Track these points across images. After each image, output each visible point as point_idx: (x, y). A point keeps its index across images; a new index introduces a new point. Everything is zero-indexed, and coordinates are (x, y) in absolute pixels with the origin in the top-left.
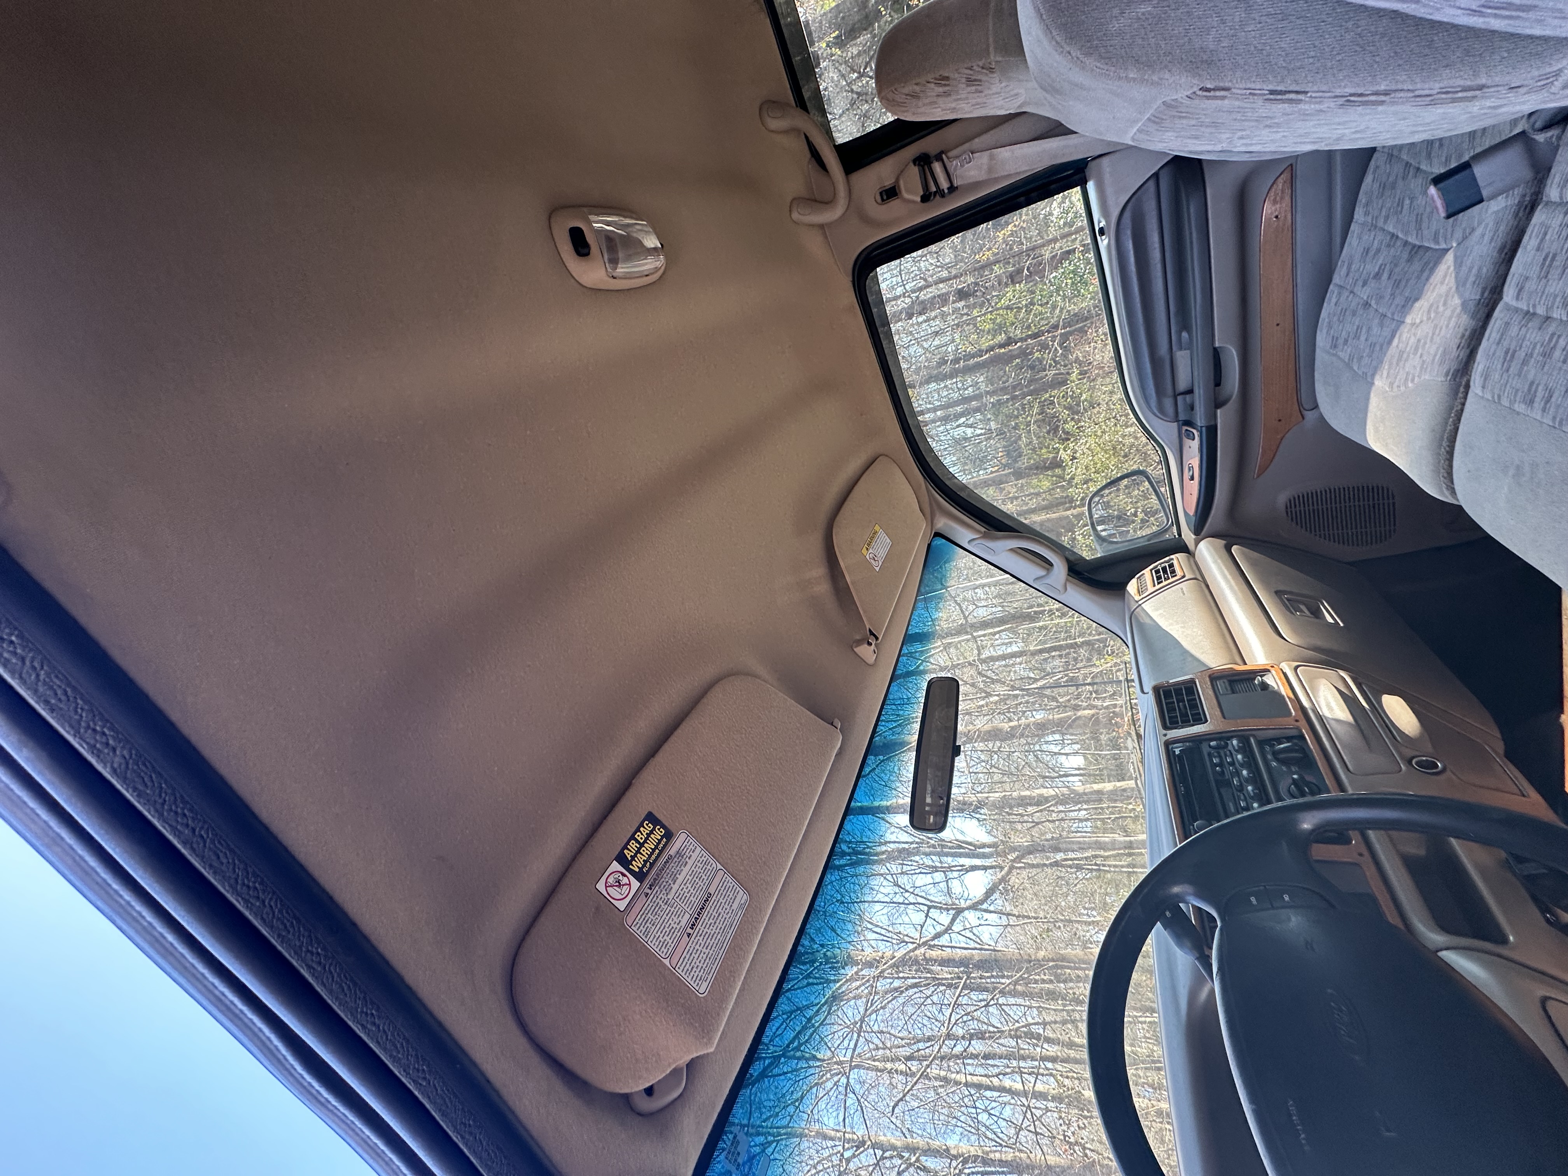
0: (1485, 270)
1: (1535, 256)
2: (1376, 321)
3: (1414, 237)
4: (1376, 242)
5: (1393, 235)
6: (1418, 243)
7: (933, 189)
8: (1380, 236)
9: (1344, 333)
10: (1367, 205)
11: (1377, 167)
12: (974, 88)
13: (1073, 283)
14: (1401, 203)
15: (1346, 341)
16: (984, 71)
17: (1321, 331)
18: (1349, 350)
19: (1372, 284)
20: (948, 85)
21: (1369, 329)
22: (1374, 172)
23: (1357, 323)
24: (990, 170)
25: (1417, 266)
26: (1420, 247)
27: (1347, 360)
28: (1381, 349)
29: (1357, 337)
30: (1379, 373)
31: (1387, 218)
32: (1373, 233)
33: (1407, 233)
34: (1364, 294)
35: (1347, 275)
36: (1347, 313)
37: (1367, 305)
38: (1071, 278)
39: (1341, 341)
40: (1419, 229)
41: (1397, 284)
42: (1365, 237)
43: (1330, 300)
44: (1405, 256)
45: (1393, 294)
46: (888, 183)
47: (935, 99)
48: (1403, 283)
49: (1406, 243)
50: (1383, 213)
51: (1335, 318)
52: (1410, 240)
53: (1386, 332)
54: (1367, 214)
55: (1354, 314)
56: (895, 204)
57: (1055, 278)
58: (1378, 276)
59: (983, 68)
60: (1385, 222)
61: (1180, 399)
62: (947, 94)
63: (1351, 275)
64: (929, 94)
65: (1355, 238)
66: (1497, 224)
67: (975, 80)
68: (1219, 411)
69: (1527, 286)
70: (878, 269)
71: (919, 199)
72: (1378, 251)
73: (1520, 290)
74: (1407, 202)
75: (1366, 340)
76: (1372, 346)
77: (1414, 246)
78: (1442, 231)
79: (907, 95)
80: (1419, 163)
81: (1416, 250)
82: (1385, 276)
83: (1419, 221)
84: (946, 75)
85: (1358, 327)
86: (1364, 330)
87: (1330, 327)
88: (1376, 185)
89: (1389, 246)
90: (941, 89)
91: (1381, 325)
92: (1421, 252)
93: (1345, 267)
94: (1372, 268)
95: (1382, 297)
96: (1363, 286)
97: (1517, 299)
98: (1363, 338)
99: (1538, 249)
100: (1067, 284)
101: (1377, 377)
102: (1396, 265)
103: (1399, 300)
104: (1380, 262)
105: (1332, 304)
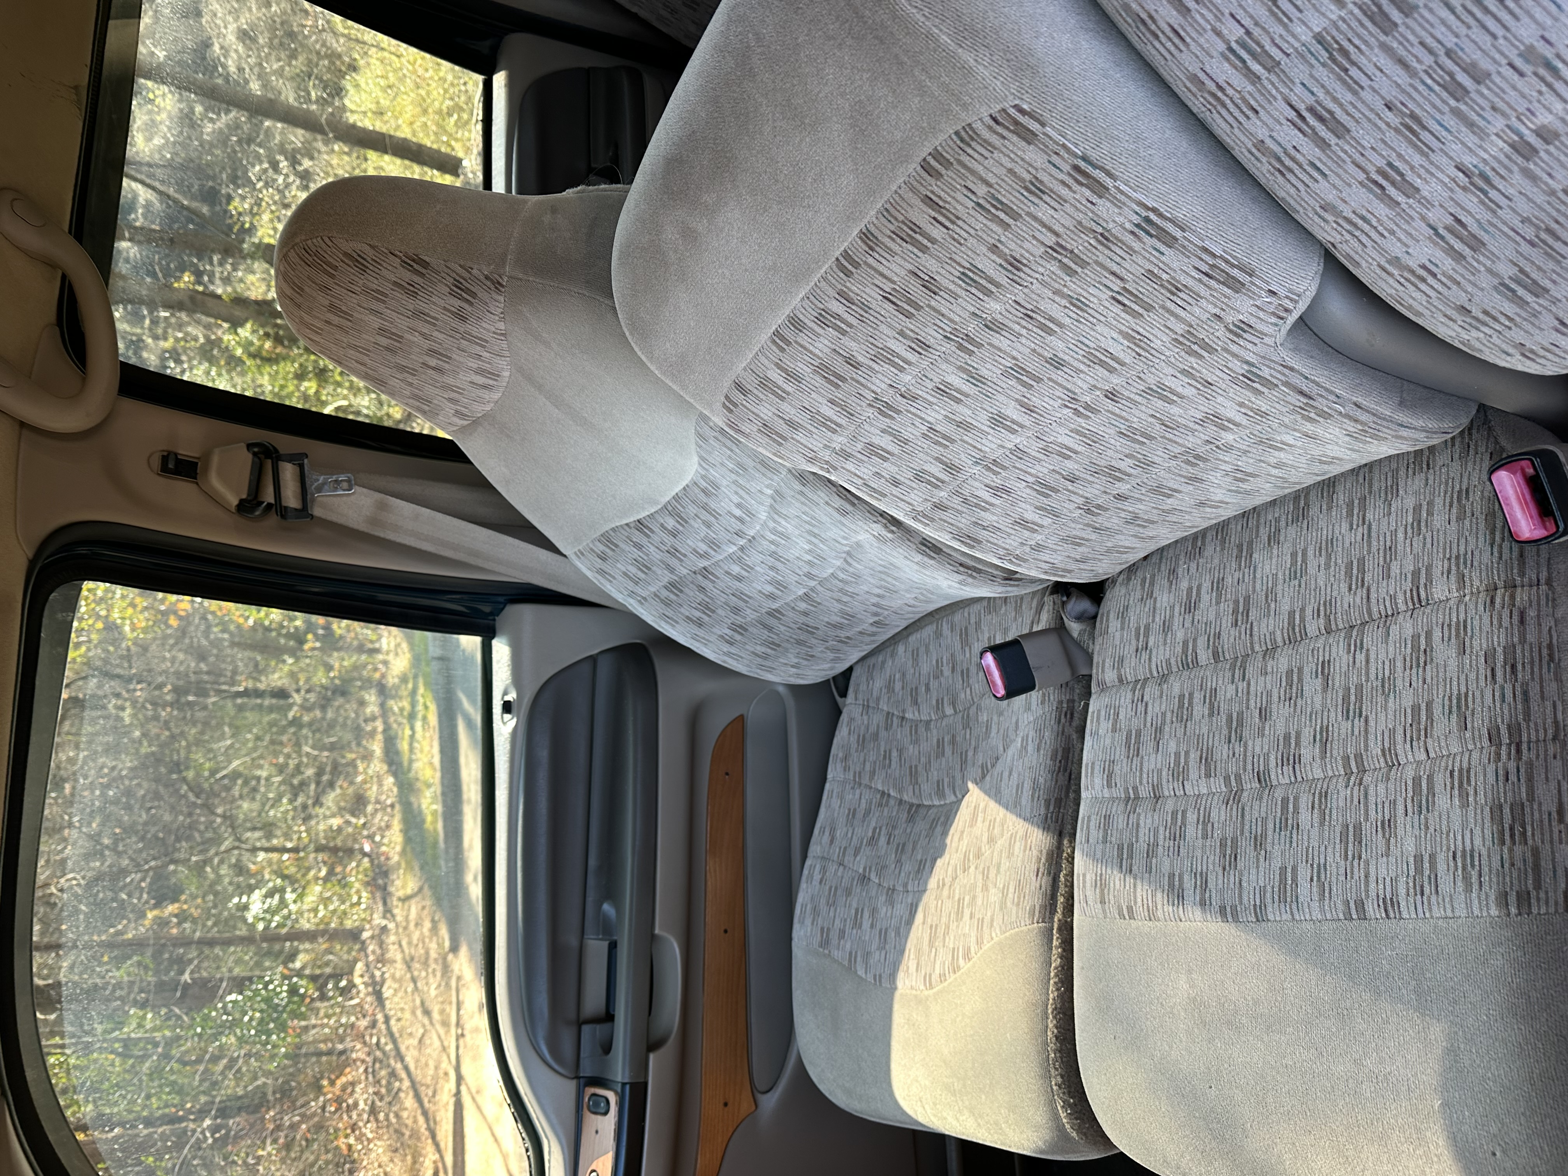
0: (1041, 780)
1: (1113, 738)
2: (883, 898)
3: (911, 793)
4: (863, 801)
5: (883, 793)
6: (915, 801)
7: (269, 497)
8: (867, 795)
9: (837, 922)
10: (845, 758)
11: (852, 719)
12: (457, 303)
13: (262, 1020)
14: (887, 756)
15: (842, 934)
16: (488, 283)
17: (802, 923)
18: (848, 946)
19: (866, 851)
20: (422, 275)
21: (874, 911)
22: (849, 724)
23: (854, 905)
24: (374, 521)
25: (921, 826)
26: (919, 806)
27: (846, 963)
28: (898, 933)
29: (857, 923)
30: (903, 967)
31: (873, 773)
32: (858, 792)
33: (900, 791)
34: (859, 864)
35: (832, 842)
36: (839, 892)
37: (864, 879)
38: (261, 1011)
39: (834, 935)
40: (915, 783)
41: (901, 849)
42: (849, 797)
43: (811, 877)
44: (904, 816)
45: (899, 861)
46: (186, 451)
47: (387, 288)
48: (909, 847)
49: (901, 802)
50: (868, 767)
51: (823, 901)
52: (905, 798)
53: (900, 909)
54: (846, 769)
55: (848, 892)
56: (182, 488)
57: (235, 1002)
58: (873, 841)
59: (487, 278)
60: (872, 778)
61: (586, 1029)
62: (411, 291)
63: (837, 843)
64: (384, 272)
65: (834, 799)
66: (1039, 731)
67: (468, 291)
68: (652, 1056)
69: (1117, 769)
70: (87, 585)
71: (235, 502)
72: (868, 812)
73: (1110, 777)
74: (895, 754)
75: (872, 926)
76: (883, 935)
77: (912, 805)
78: (946, 780)
79: (346, 254)
80: (904, 711)
81: (914, 811)
82: (883, 840)
83: (913, 774)
84: (427, 259)
85: (857, 910)
86: (866, 914)
87: (816, 912)
88: (853, 739)
89: (880, 805)
90: (407, 275)
91: (891, 902)
92: (922, 811)
93: (827, 833)
94: (863, 831)
95: (884, 867)
96: (855, 855)
97: (1109, 786)
98: (866, 924)
99: (1114, 730)
100: (251, 1019)
101: (901, 975)
102: (894, 827)
103: (907, 867)
104: (873, 824)
105: (816, 882)
